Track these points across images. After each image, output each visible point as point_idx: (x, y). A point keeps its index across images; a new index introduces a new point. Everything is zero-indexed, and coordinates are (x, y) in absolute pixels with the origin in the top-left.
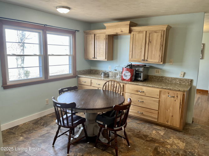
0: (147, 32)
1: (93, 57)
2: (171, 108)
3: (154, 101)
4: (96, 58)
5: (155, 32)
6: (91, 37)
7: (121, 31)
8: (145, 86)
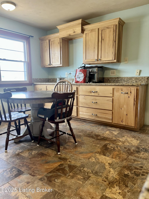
0: (100, 29)
1: (49, 63)
2: (125, 106)
3: (107, 100)
4: (52, 64)
5: (107, 28)
6: (46, 43)
7: (73, 31)
8: (98, 85)
